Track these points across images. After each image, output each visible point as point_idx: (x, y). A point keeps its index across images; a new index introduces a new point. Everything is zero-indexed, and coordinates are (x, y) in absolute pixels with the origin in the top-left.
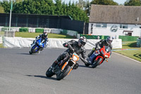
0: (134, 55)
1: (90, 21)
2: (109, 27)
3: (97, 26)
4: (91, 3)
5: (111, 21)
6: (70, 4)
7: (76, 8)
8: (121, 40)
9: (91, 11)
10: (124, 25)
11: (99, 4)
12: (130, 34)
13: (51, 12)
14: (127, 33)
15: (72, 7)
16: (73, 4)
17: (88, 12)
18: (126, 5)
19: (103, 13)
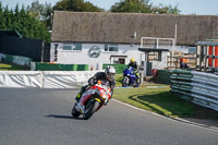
0: (130, 98)
1: (52, 39)
2: (85, 50)
3: (65, 48)
4: (55, 8)
5: (89, 39)
6: (17, 10)
7: (28, 17)
9: (55, 23)
10: (111, 45)
11: (67, 9)
12: (122, 61)
14: (117, 59)
15: (20, 16)
16: (22, 11)
17: (49, 23)
18: (114, 10)
19: (74, 24)
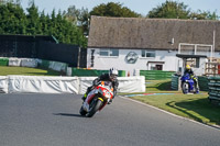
0: (168, 104)
1: (89, 44)
2: (122, 56)
3: (101, 54)
4: (92, 13)
5: (126, 45)
6: (53, 15)
7: (64, 22)
8: (143, 77)
9: (92, 28)
10: (148, 51)
11: (104, 15)
12: (159, 67)
13: (21, 29)
14: (154, 65)
15: (57, 21)
16: (59, 15)
17: (85, 29)
18: (151, 16)
19: (111, 30)
